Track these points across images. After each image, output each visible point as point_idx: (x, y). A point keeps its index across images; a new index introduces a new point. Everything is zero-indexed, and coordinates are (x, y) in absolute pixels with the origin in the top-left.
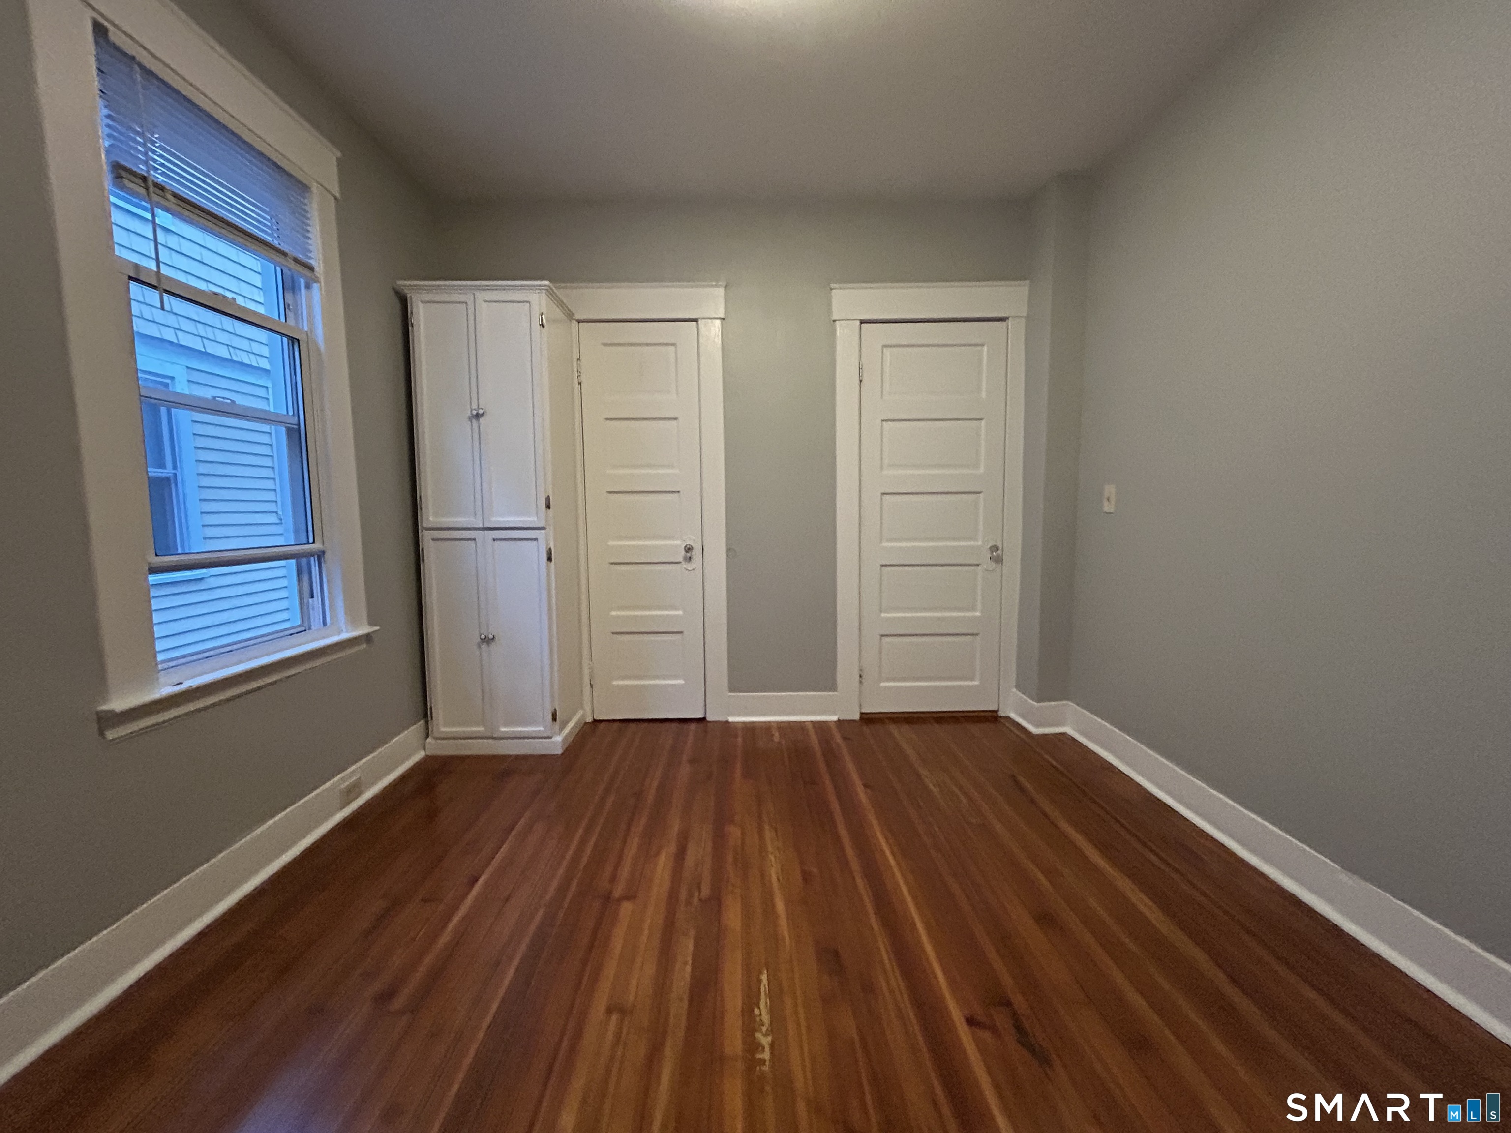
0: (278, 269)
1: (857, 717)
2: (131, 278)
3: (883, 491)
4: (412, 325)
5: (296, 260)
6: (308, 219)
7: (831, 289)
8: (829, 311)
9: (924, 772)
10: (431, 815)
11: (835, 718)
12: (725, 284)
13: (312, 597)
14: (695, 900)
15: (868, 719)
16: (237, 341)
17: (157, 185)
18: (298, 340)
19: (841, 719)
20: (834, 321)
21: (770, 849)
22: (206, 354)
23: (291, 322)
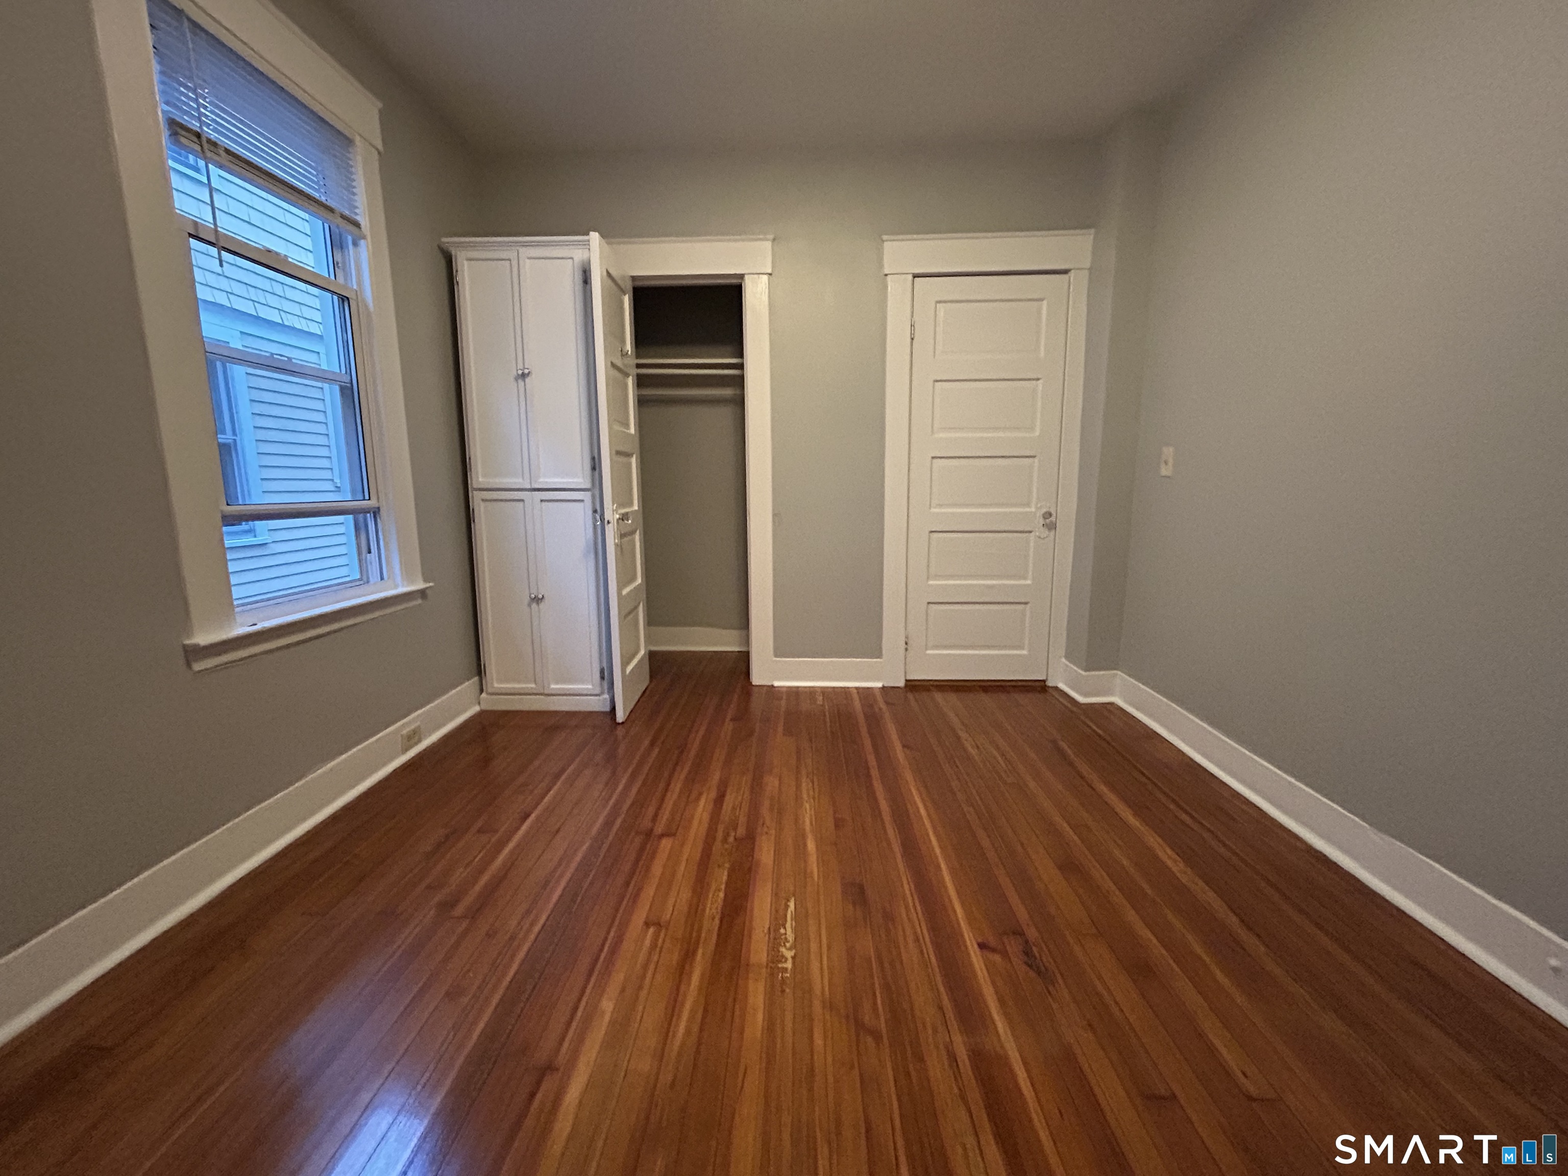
0: (326, 226)
1: (901, 684)
2: (191, 235)
3: (933, 455)
4: (457, 283)
5: (343, 217)
6: (352, 173)
7: (883, 241)
8: (881, 266)
9: (963, 735)
10: (486, 761)
11: (879, 685)
12: (771, 237)
13: (370, 552)
14: (731, 839)
15: (913, 686)
16: (287, 306)
17: (209, 141)
18: (348, 298)
19: (886, 685)
20: (886, 275)
21: (805, 796)
22: (258, 318)
23: (341, 280)
